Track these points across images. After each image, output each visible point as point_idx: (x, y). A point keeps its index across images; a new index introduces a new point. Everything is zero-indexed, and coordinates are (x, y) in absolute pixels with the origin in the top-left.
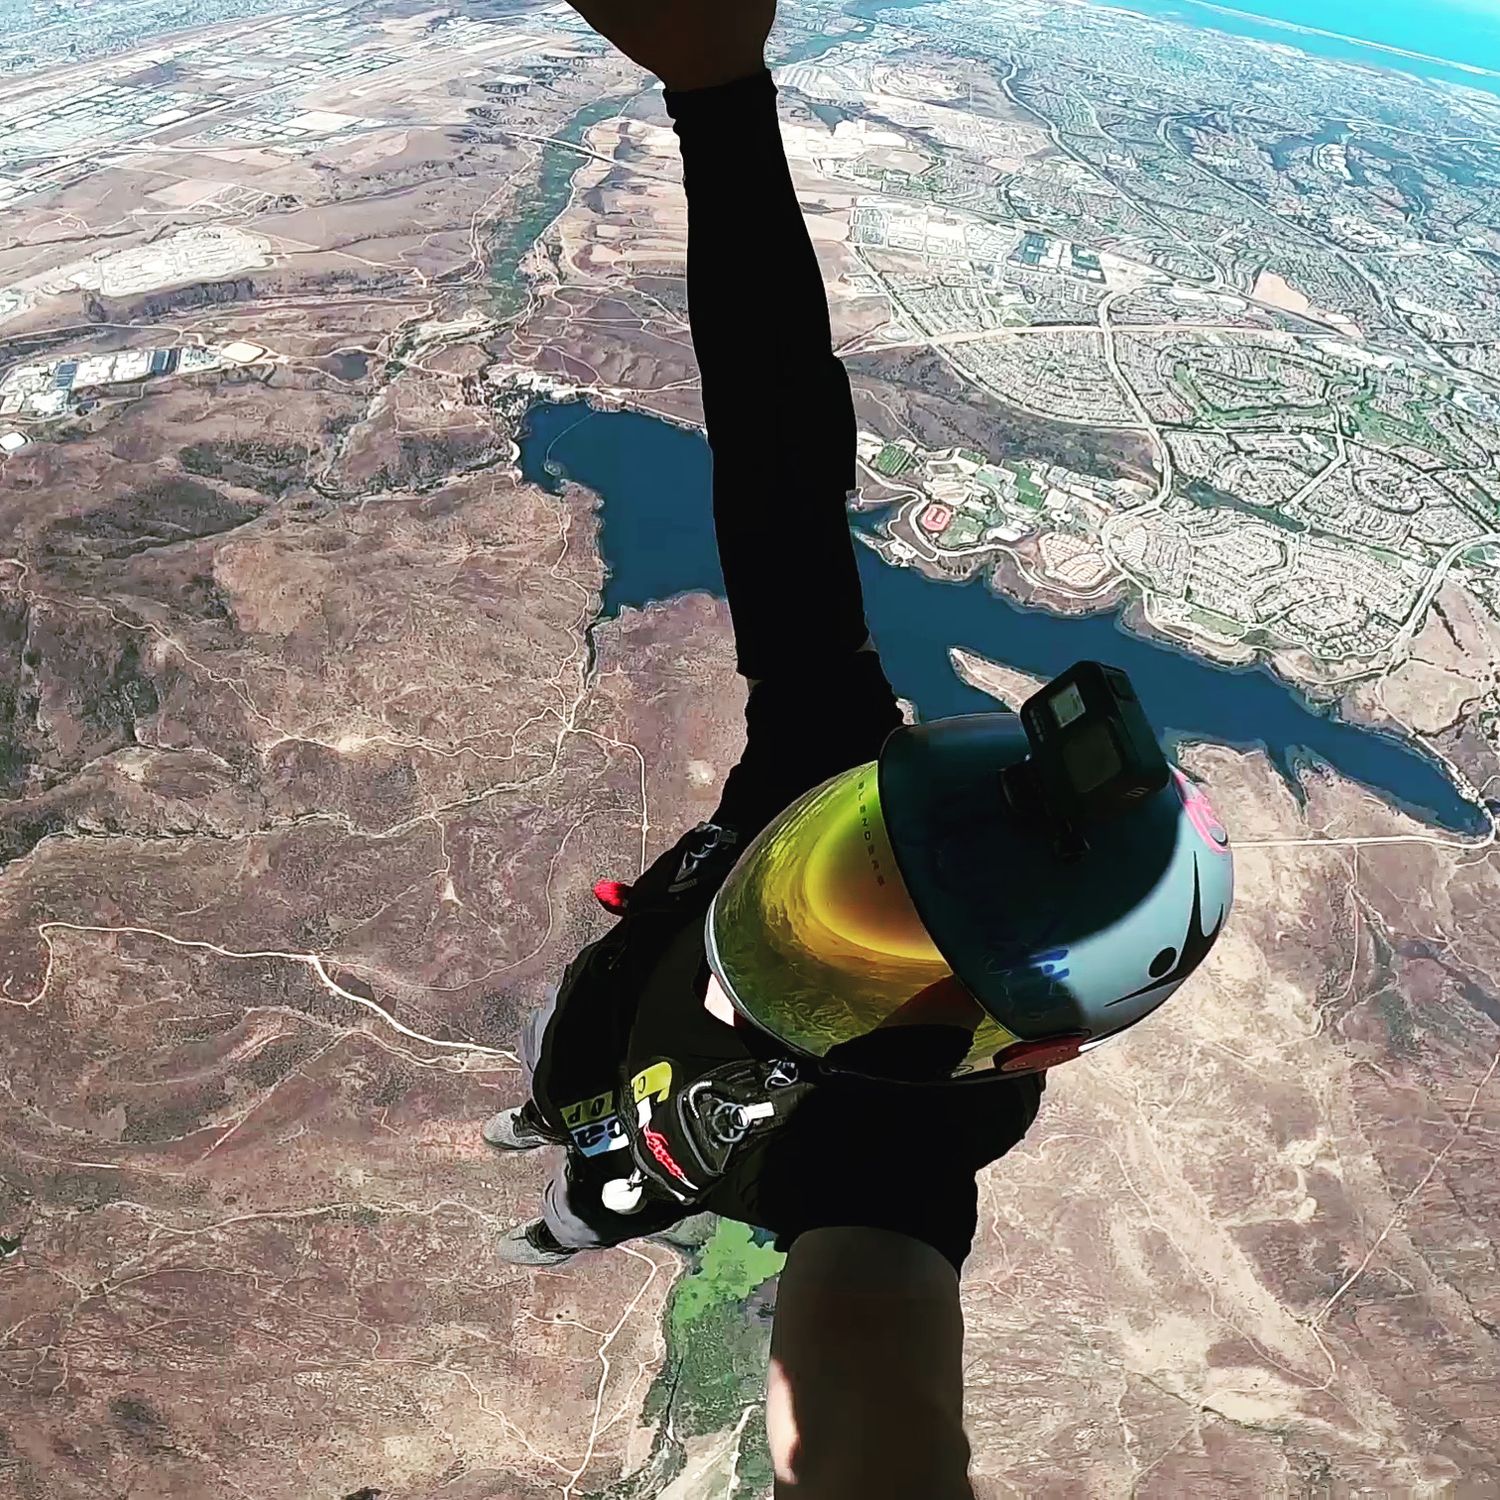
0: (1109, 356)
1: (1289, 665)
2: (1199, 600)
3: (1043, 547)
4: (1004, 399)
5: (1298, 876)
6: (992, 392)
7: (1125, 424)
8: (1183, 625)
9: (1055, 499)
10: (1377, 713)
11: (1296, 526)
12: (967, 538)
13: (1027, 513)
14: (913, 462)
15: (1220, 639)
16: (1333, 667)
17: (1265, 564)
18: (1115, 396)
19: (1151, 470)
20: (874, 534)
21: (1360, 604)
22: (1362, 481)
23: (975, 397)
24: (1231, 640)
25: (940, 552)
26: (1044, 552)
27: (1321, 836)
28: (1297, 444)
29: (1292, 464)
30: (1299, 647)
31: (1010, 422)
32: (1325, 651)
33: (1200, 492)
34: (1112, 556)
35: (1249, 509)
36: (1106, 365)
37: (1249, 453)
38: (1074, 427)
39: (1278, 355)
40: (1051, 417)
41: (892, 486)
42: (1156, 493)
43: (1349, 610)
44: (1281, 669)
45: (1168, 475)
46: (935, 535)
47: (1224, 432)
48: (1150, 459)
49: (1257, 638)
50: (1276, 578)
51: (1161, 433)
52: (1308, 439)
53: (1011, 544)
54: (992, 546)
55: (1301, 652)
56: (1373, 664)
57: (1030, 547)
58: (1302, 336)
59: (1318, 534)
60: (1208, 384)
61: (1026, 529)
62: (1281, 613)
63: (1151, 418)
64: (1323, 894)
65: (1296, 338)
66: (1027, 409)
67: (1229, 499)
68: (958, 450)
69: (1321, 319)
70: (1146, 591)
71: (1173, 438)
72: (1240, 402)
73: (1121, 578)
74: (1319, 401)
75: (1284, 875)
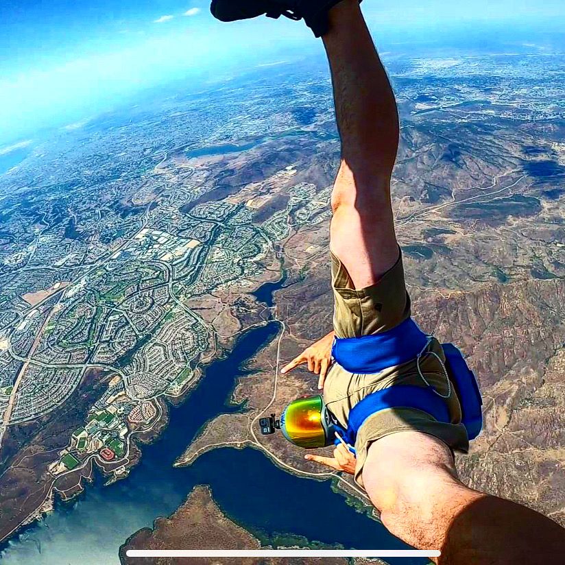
0: (43, 365)
1: (206, 359)
2: (173, 377)
3: (134, 421)
4: (51, 410)
5: (289, 379)
6: (45, 412)
7: (82, 373)
8: (181, 386)
9: (112, 410)
10: (231, 339)
11: (149, 337)
12: (121, 446)
13: (115, 422)
14: (74, 453)
15: (190, 377)
16: (210, 346)
17: (162, 352)
18: (66, 371)
19: (107, 373)
20: (108, 478)
21: (187, 330)
22: (136, 310)
23: (45, 419)
24: (192, 373)
25: (126, 457)
26: (137, 422)
27: (275, 369)
28: (112, 323)
29: (121, 327)
30: (200, 354)
31: (65, 412)
32: (203, 347)
33: (124, 361)
34: (145, 400)
35: (137, 348)
36: (48, 368)
37: (111, 339)
38: (76, 391)
39: (67, 311)
40: (67, 396)
41: (85, 465)
42: (120, 375)
43: (188, 334)
44: (207, 362)
45: (111, 368)
46: (116, 457)
47: (98, 343)
48: (102, 371)
49: (193, 365)
50: (170, 351)
51: (90, 363)
52: (111, 318)
53: (129, 431)
54: (128, 439)
55: (202, 354)
56: (212, 335)
57: (133, 426)
58: (61, 299)
59: (154, 331)
60: (72, 339)
61: (123, 424)
62: (185, 355)
63: (82, 363)
64: (297, 373)
65: (61, 302)
66: (60, 403)
67: (130, 353)
68: (73, 435)
69: (55, 291)
70: (164, 393)
71: (95, 359)
72: (86, 332)
73: (156, 400)
74: (95, 308)
75: (288, 383)
